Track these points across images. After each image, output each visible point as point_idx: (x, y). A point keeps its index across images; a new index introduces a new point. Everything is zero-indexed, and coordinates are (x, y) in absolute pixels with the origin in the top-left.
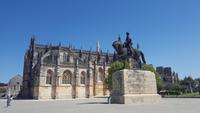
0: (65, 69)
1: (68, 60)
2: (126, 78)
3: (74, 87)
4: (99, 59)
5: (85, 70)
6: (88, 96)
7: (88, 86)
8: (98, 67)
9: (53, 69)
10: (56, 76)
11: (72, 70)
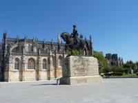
0: (29, 57)
1: (32, 50)
2: (72, 63)
3: (38, 72)
4: (59, 48)
5: (46, 58)
6: (49, 79)
7: (49, 71)
8: (58, 55)
9: (19, 57)
10: (23, 63)
11: (35, 58)
